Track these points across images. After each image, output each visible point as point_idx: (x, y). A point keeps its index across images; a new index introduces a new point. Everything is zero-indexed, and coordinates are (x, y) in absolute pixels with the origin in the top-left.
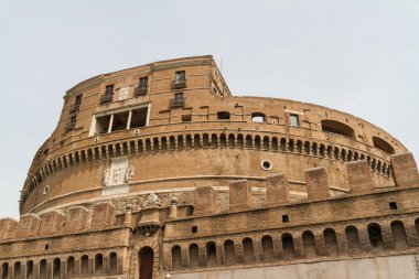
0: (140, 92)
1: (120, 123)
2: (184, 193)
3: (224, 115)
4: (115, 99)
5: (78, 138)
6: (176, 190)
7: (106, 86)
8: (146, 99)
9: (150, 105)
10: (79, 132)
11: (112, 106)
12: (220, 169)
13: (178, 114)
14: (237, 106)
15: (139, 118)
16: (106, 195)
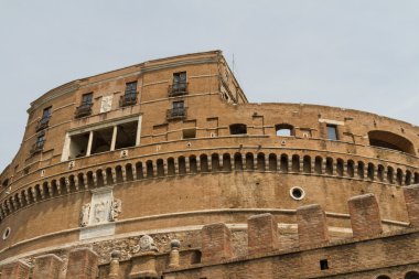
0: (128, 101)
1: (101, 142)
2: (189, 233)
3: (238, 129)
4: (94, 112)
5: (46, 165)
6: (178, 229)
7: (82, 95)
8: (136, 110)
9: (140, 119)
10: (49, 156)
11: (92, 121)
12: (236, 201)
13: (178, 129)
14: (255, 116)
15: (127, 136)
16: (86, 238)
